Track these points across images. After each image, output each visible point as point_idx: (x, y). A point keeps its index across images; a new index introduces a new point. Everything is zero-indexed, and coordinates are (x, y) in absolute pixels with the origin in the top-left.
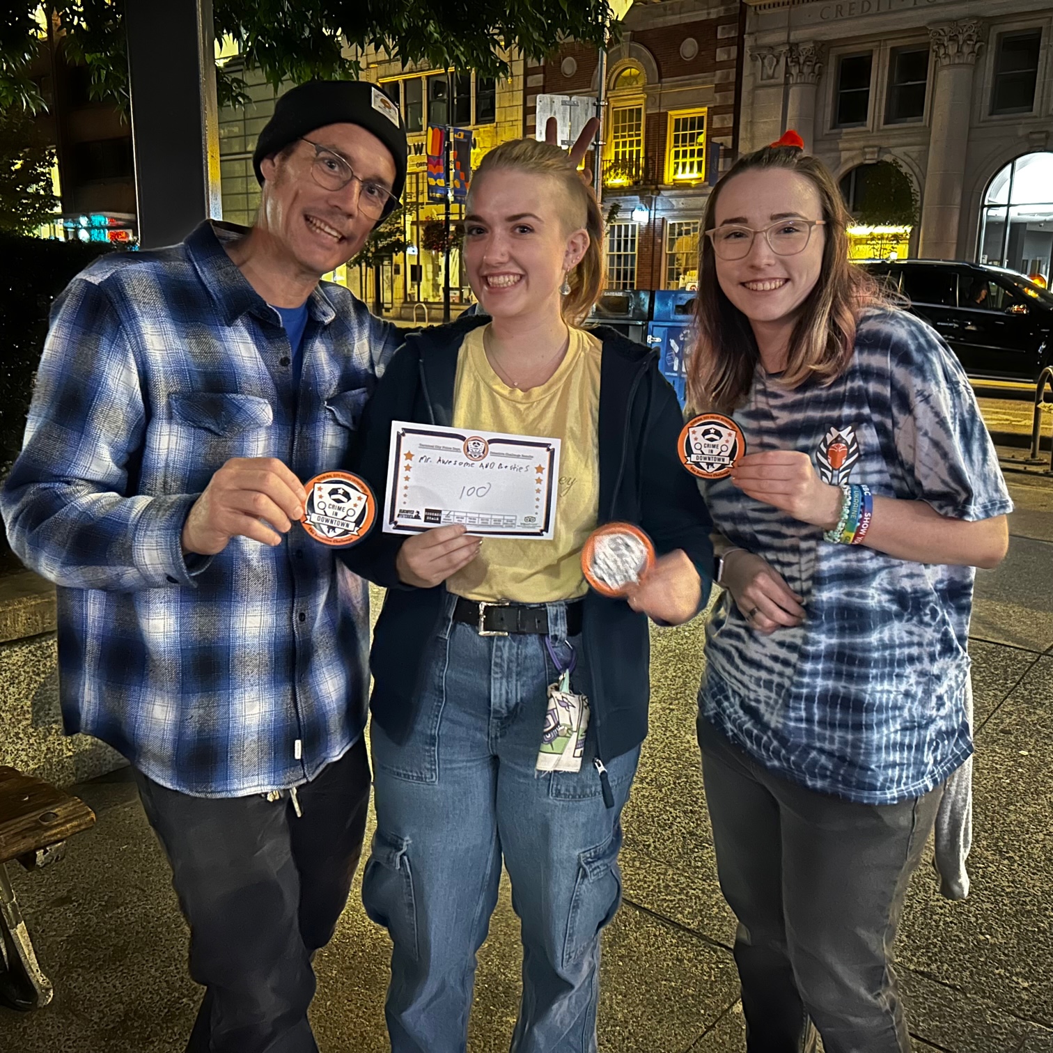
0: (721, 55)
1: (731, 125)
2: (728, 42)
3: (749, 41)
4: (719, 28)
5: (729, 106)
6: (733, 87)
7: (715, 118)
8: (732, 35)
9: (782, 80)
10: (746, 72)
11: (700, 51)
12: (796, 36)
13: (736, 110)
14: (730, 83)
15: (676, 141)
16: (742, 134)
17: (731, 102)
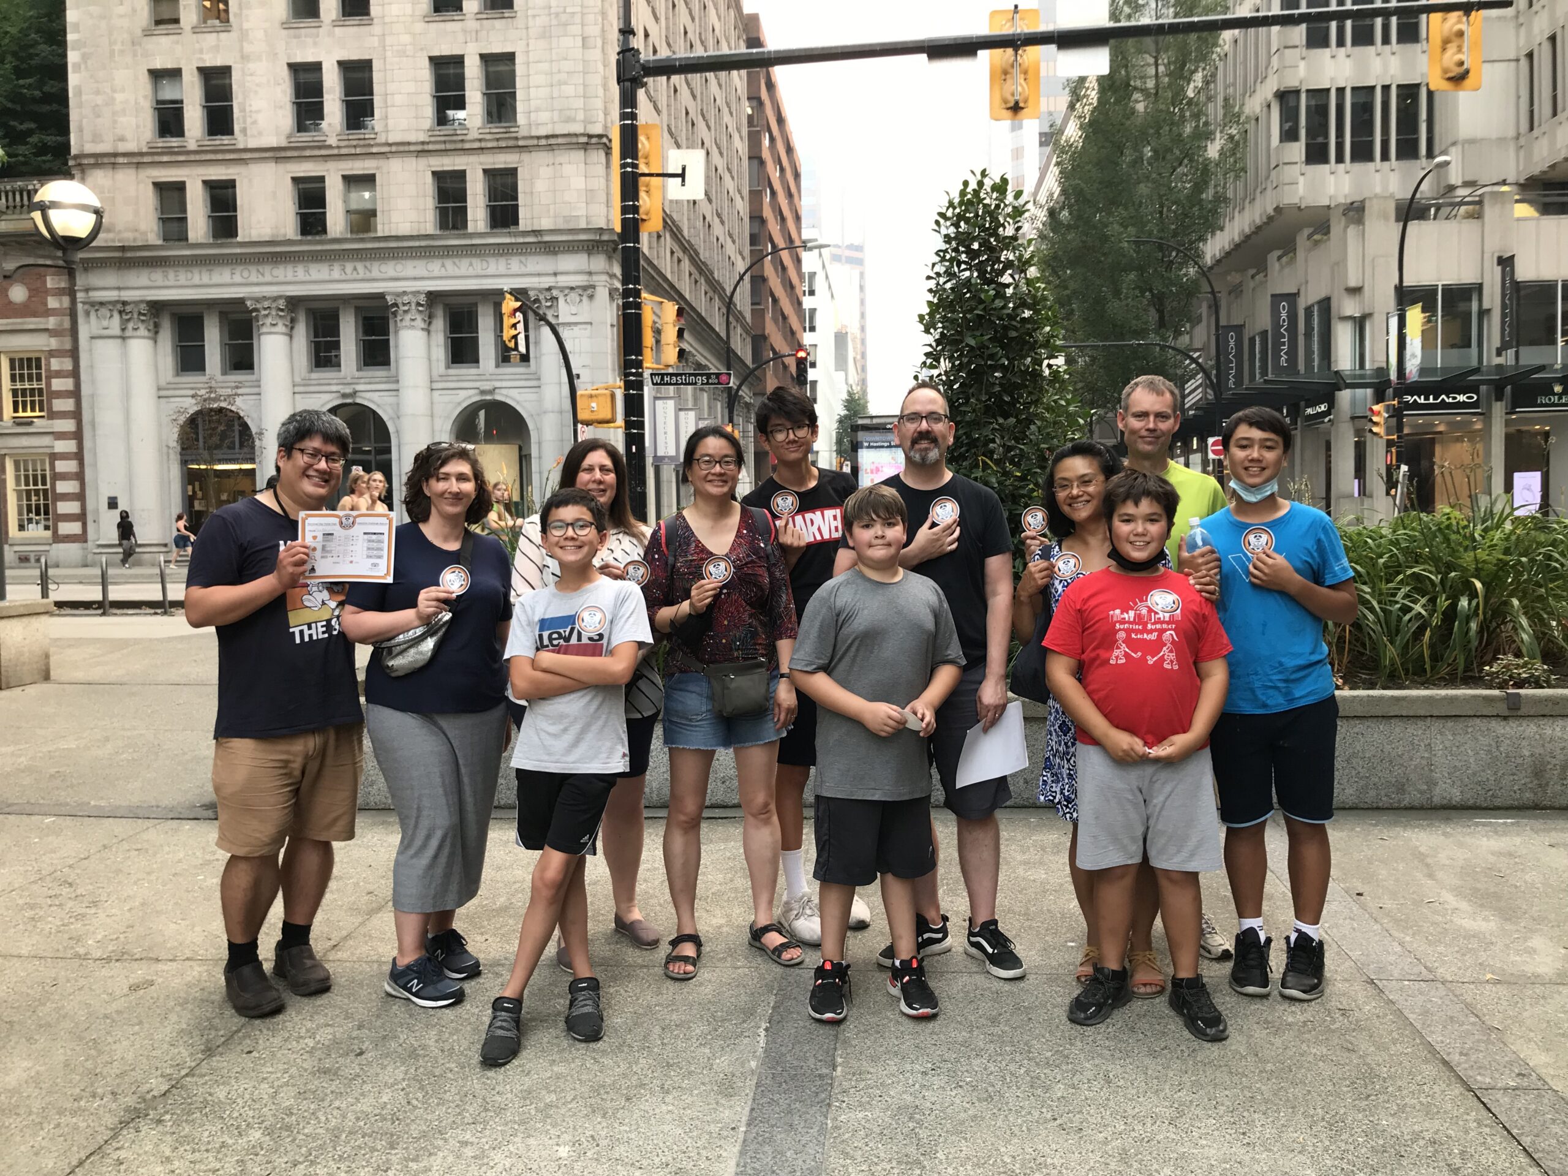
0: (52, 303)
1: (71, 368)
2: (59, 292)
3: (80, 296)
4: (48, 279)
5: (67, 351)
6: (69, 333)
7: (53, 361)
8: (63, 285)
9: (116, 331)
10: (81, 320)
11: (30, 297)
12: (127, 295)
13: (74, 353)
14: (64, 330)
15: (13, 378)
16: (84, 376)
17: (68, 346)
